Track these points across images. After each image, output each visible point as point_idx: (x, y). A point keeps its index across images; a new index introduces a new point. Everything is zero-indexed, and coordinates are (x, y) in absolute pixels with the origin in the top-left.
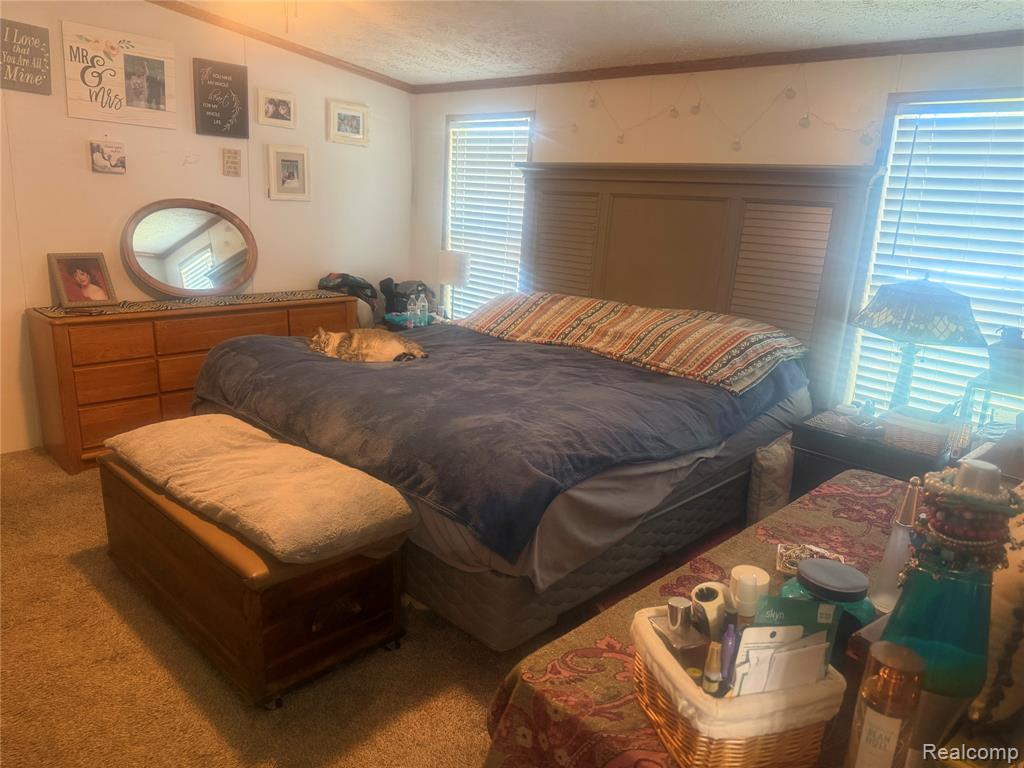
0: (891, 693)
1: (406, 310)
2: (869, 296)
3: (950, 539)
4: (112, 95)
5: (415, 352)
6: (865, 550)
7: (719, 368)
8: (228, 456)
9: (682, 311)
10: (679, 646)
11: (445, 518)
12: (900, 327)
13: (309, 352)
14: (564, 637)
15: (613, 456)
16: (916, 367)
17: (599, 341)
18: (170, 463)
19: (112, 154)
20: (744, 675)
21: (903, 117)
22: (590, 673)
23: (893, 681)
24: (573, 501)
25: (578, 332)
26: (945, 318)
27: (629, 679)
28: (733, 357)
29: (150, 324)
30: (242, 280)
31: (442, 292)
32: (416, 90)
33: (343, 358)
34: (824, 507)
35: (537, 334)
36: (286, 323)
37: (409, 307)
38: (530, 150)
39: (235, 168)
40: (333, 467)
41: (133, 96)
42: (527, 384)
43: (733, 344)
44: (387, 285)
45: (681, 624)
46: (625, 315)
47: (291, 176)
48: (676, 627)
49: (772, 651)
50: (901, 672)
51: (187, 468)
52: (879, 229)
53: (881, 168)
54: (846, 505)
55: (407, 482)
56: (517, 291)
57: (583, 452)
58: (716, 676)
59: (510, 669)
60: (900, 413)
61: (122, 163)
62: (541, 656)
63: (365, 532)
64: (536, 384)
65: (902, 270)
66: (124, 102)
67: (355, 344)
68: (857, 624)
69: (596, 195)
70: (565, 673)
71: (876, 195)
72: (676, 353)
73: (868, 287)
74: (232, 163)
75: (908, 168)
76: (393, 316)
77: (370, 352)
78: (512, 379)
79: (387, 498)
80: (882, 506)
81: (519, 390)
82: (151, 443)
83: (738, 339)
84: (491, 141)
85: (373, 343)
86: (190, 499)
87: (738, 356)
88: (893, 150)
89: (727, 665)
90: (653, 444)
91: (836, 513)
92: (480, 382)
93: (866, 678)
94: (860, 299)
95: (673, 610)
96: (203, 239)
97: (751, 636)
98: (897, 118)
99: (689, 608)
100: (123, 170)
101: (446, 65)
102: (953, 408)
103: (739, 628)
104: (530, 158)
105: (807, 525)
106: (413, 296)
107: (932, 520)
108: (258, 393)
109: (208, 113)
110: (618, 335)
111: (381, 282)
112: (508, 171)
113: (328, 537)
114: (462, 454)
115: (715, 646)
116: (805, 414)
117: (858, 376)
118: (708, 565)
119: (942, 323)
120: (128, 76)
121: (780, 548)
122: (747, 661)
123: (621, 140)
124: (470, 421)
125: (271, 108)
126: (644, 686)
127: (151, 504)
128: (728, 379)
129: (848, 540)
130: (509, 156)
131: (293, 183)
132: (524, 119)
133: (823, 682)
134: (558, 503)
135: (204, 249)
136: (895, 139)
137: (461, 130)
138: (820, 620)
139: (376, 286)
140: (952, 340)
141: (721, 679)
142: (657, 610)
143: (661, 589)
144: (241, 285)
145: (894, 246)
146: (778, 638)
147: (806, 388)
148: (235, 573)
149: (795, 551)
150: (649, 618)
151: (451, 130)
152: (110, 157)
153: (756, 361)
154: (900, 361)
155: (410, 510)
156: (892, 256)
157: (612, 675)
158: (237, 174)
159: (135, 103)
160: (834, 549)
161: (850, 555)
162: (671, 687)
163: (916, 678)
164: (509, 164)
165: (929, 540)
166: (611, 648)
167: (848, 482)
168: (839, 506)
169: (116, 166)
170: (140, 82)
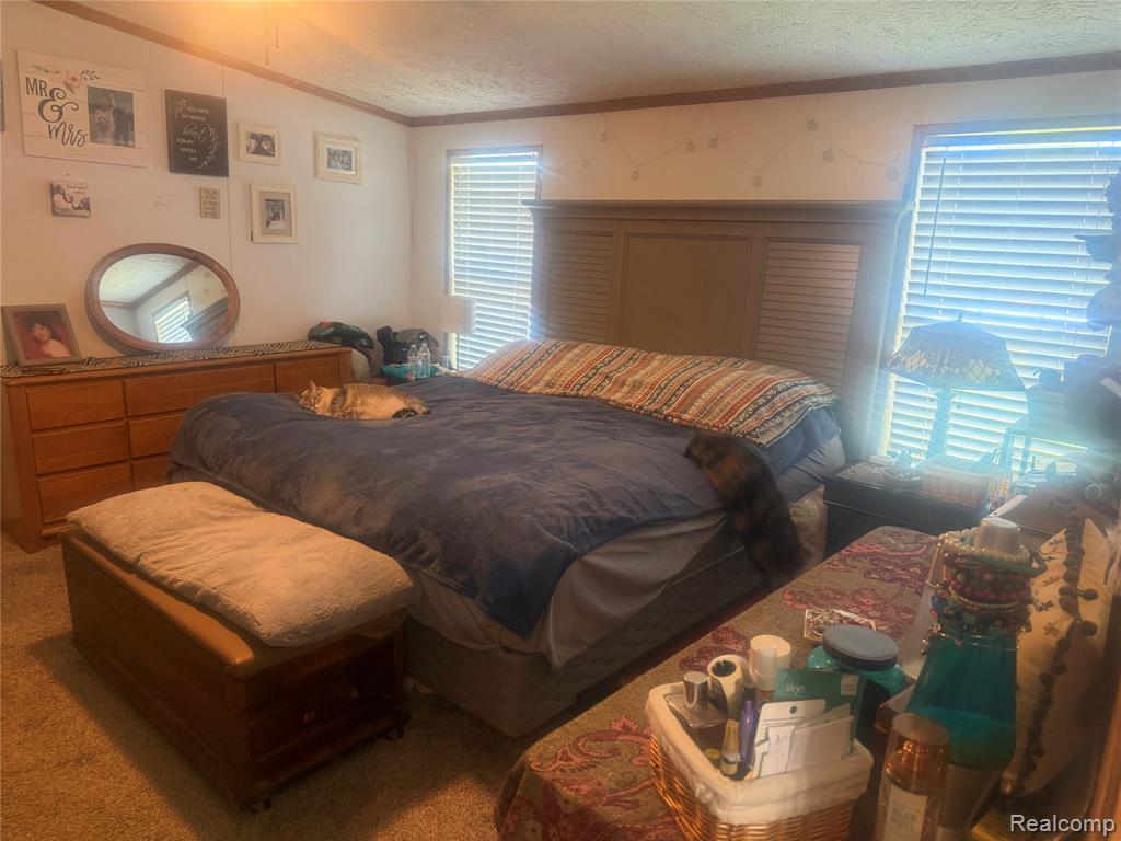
0: (915, 769)
1: (406, 361)
2: (902, 339)
3: (972, 603)
4: (75, 131)
5: (416, 408)
6: (898, 613)
7: (745, 419)
8: (209, 529)
9: (704, 358)
10: (697, 725)
11: (450, 591)
12: (934, 371)
13: (299, 410)
14: (576, 720)
15: (634, 518)
16: (952, 413)
17: (616, 392)
18: (141, 539)
19: (74, 195)
20: (764, 754)
21: (930, 149)
22: (603, 758)
23: (917, 756)
24: (589, 567)
25: (594, 382)
26: (981, 361)
27: (646, 764)
28: (759, 407)
29: (119, 382)
30: (222, 332)
31: (446, 341)
32: (413, 122)
33: (336, 415)
34: (854, 567)
35: (550, 384)
36: (273, 377)
37: (409, 358)
38: (539, 188)
39: (214, 209)
40: (326, 538)
41: (97, 132)
42: (539, 440)
43: (759, 392)
44: (385, 335)
45: (698, 701)
46: (645, 362)
47: (276, 217)
48: (692, 705)
49: (793, 727)
50: (925, 746)
51: (161, 543)
52: (909, 268)
53: (909, 203)
54: (877, 565)
55: (407, 553)
56: (528, 338)
57: (600, 513)
58: (734, 757)
59: (517, 758)
60: (937, 462)
61: (86, 205)
62: (551, 742)
63: (360, 608)
64: (548, 440)
65: (935, 311)
66: (88, 138)
67: (349, 401)
68: (885, 694)
69: (609, 234)
70: (577, 759)
71: (905, 231)
72: (699, 403)
73: (900, 330)
74: (211, 203)
75: (938, 203)
76: (392, 368)
77: (366, 409)
78: (524, 435)
79: (386, 571)
80: (915, 565)
81: (532, 447)
82: (120, 516)
83: (764, 387)
84: (496, 177)
85: (369, 400)
86: (164, 578)
87: (764, 405)
88: (921, 184)
89: (745, 745)
90: (674, 503)
91: (867, 574)
92: (489, 439)
93: (891, 752)
94: (893, 342)
95: (689, 686)
96: (179, 287)
97: (770, 712)
98: (924, 151)
99: (706, 683)
100: (87, 213)
101: (445, 95)
102: (992, 456)
103: (759, 702)
104: (538, 194)
105: (836, 588)
106: (413, 346)
107: (953, 583)
108: (241, 458)
109: (183, 150)
110: (637, 385)
111: (378, 331)
112: (515, 210)
113: (319, 617)
114: (468, 520)
115: (732, 725)
116: (838, 466)
117: (892, 424)
118: (731, 635)
119: (977, 367)
120: (93, 108)
121: (807, 615)
122: (767, 739)
123: (635, 176)
124: (477, 483)
125: (253, 144)
126: (661, 770)
127: (119, 584)
128: (755, 430)
129: (880, 602)
130: (516, 193)
131: (278, 225)
132: (531, 154)
133: (850, 758)
134: (574, 571)
135: (181, 297)
136: (922, 172)
137: (463, 165)
138: (843, 693)
139: (372, 334)
140: (989, 383)
141: (739, 760)
142: (674, 688)
143: (680, 663)
144: (221, 337)
145: (926, 285)
146: (799, 714)
147: (838, 438)
148: (217, 660)
149: (823, 616)
150: (665, 696)
151: (452, 166)
152: (72, 199)
153: (783, 410)
154: (935, 407)
155: (411, 584)
156: (924, 296)
157: (628, 758)
158: (215, 215)
159: (100, 139)
160: (864, 613)
161: (882, 619)
162: (688, 771)
163: (941, 751)
164: (515, 202)
165: (950, 603)
166: (626, 730)
167: (881, 540)
168: (870, 567)
169: (79, 208)
170: (107, 116)
